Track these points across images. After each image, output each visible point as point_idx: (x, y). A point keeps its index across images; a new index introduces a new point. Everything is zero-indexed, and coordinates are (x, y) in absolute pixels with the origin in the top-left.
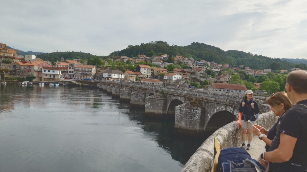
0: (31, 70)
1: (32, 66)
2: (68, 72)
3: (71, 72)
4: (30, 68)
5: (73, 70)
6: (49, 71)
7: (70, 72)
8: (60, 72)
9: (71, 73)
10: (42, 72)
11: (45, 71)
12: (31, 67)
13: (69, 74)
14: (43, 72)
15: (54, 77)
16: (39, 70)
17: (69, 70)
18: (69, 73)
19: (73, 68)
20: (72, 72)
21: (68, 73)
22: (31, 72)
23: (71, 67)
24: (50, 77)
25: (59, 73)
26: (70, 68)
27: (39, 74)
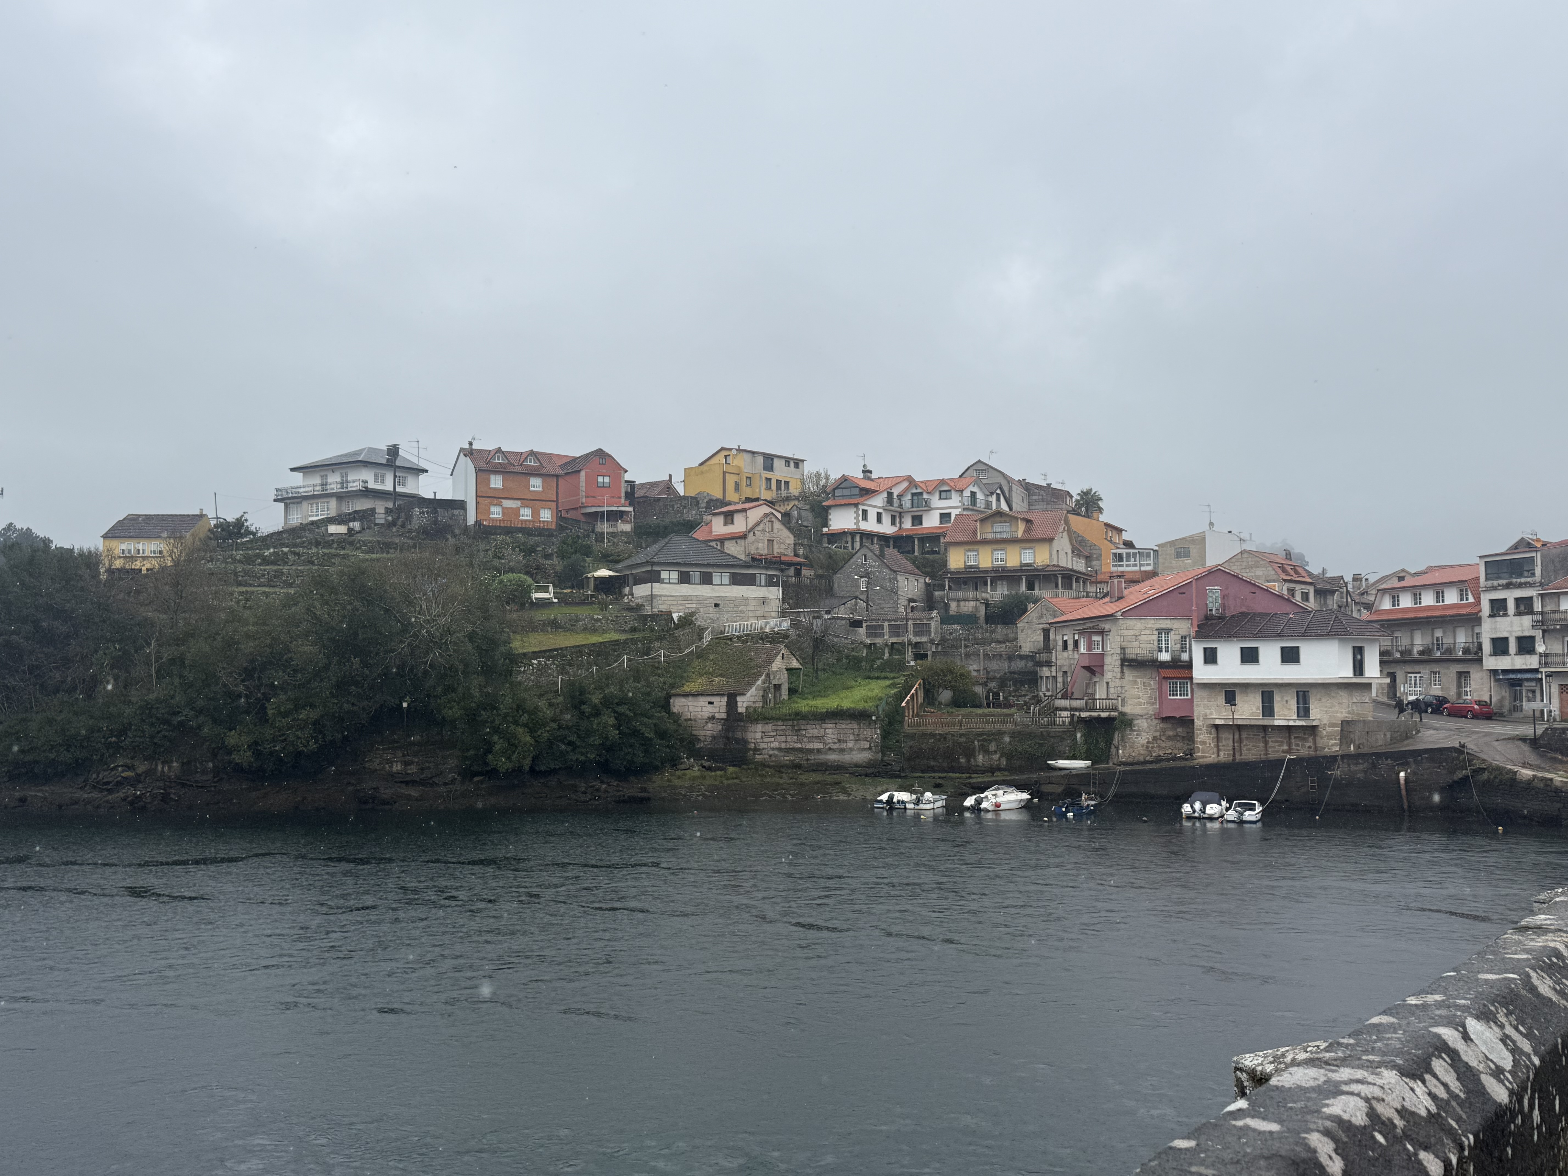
0: (1102, 656)
1: (1107, 626)
2: (1487, 647)
3: (1513, 646)
4: (1096, 638)
5: (1523, 625)
6: (1250, 656)
7: (1500, 646)
8: (1358, 652)
9: (1513, 661)
10: (1189, 665)
11: (1210, 657)
12: (1102, 633)
13: (1494, 672)
14: (1202, 672)
15: (1304, 711)
16: (1165, 657)
17: (1489, 629)
18: (1492, 663)
19: (1524, 606)
20: (1526, 645)
21: (1480, 661)
22: (1108, 676)
23: (1510, 596)
24: (1268, 709)
25: (1346, 672)
26: (1499, 607)
27: (1166, 686)
